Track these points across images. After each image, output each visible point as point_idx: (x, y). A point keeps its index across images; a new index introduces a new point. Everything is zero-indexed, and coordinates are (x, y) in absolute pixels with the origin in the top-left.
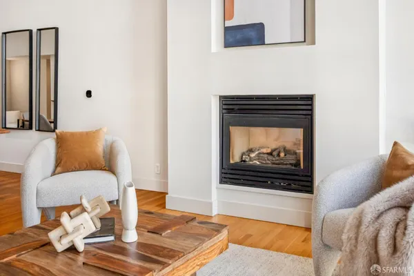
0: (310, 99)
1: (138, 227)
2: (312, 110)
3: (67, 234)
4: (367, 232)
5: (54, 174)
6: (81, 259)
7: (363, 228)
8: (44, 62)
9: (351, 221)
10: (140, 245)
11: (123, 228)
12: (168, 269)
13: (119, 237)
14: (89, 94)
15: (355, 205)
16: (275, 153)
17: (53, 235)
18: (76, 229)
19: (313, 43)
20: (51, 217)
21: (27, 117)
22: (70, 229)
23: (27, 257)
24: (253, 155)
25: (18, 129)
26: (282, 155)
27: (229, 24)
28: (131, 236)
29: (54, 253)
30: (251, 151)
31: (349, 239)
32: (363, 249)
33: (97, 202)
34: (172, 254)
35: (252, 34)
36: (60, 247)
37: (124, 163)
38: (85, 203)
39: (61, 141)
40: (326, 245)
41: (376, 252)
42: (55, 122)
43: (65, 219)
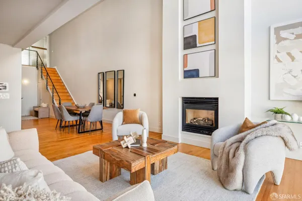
0: (217, 99)
1: (147, 142)
2: (218, 103)
3: (126, 142)
4: (226, 150)
5: (122, 124)
6: (130, 150)
7: (225, 149)
8: (119, 81)
9: (222, 146)
10: (148, 148)
11: (143, 142)
12: (155, 155)
13: (141, 145)
14: (135, 95)
15: (224, 141)
16: (204, 120)
17: (122, 142)
18: (128, 141)
19: (218, 77)
20: (121, 138)
21: (113, 103)
22: (126, 141)
23: (115, 148)
24: (195, 121)
25: (110, 107)
26: (206, 121)
27: (186, 69)
28: (145, 145)
29: (122, 148)
30: (195, 119)
31: (221, 152)
32: (224, 156)
33: (135, 134)
34: (157, 151)
35: (194, 73)
36: (124, 146)
37: (146, 122)
38: (131, 134)
39: (125, 113)
40: (215, 155)
41: (228, 157)
42: (123, 105)
43: (125, 138)
